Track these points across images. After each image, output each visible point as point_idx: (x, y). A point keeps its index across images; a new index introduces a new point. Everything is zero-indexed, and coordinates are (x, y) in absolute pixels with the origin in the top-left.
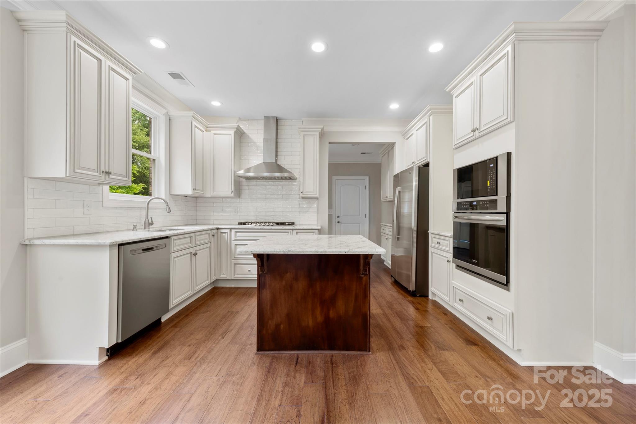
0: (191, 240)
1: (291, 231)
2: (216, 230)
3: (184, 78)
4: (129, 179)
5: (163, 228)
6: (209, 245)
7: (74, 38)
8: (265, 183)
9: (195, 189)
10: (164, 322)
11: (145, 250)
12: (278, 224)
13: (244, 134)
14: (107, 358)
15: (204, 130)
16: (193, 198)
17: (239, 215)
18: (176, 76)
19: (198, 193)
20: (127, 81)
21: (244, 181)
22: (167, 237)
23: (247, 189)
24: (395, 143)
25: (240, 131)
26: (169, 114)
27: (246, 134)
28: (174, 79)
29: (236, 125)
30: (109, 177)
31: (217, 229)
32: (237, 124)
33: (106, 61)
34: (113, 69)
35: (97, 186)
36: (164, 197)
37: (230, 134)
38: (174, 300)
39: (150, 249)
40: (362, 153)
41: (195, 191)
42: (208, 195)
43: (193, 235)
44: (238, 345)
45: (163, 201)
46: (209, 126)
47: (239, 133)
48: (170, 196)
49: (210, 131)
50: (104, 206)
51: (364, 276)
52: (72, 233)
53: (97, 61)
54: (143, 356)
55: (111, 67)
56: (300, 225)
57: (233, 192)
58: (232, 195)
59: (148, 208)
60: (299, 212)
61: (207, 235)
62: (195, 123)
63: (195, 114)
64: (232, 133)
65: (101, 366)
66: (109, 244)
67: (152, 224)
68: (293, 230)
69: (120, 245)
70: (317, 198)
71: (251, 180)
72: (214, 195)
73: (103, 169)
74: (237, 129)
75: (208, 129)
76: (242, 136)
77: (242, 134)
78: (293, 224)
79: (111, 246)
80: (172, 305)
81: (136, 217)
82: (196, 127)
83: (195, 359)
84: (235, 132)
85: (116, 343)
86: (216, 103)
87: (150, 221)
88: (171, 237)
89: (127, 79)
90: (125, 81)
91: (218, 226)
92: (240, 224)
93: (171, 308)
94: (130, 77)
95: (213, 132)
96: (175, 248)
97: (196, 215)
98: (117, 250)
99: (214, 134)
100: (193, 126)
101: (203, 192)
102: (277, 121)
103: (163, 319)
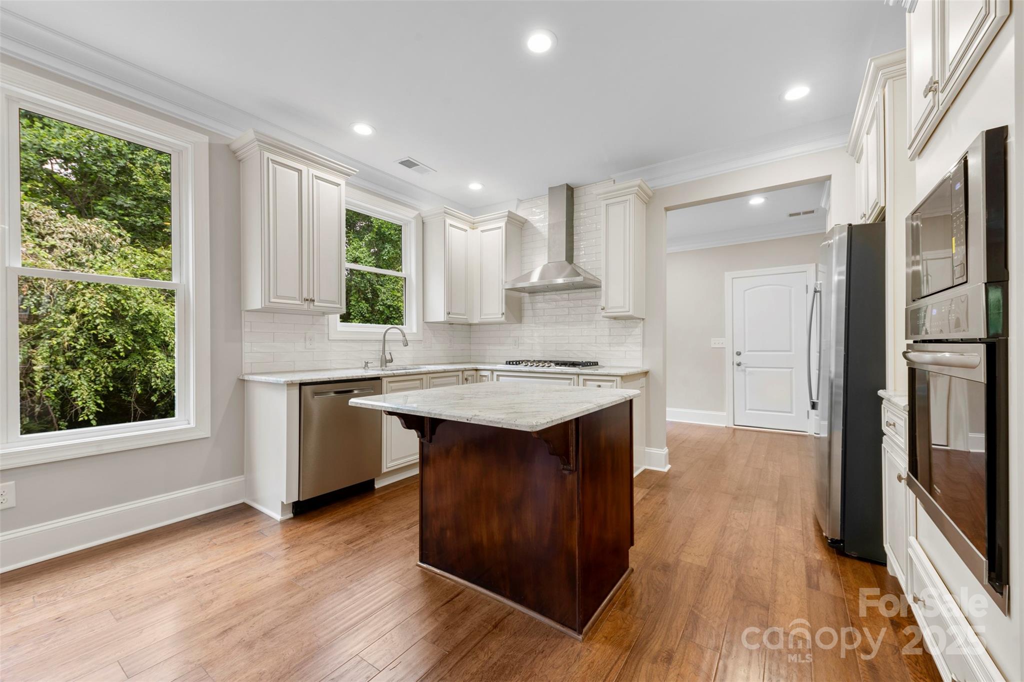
1: (576, 377)
2: (474, 372)
3: (419, 164)
4: (341, 305)
5: (408, 366)
7: (267, 155)
8: (556, 297)
9: (449, 313)
10: (378, 489)
11: (341, 392)
12: (558, 364)
13: (526, 222)
14: (291, 515)
15: (466, 228)
16: (463, 326)
17: (521, 350)
18: (408, 164)
19: (457, 318)
20: (339, 187)
21: (526, 296)
23: (531, 309)
24: (829, 178)
25: (519, 221)
26: (422, 216)
27: (529, 222)
28: (410, 168)
29: (506, 212)
30: (314, 305)
31: (477, 370)
32: (507, 210)
33: (309, 170)
34: (318, 178)
35: (321, 316)
37: (500, 228)
38: (390, 462)
40: (791, 215)
41: (450, 316)
42: (476, 321)
43: (424, 377)
44: (413, 544)
45: (399, 332)
46: (475, 220)
47: (518, 223)
48: (425, 324)
49: (477, 228)
50: (330, 339)
51: (570, 473)
52: (293, 370)
53: (297, 173)
54: (318, 525)
55: (315, 176)
56: (611, 367)
57: (503, 314)
58: (503, 319)
59: (384, 340)
60: (610, 344)
61: (455, 378)
62: (449, 221)
63: (446, 208)
64: (502, 224)
65: (284, 523)
66: (299, 382)
67: (391, 361)
68: (578, 375)
69: (302, 385)
70: (640, 318)
71: (537, 294)
72: (481, 320)
73: (305, 296)
74: (508, 217)
75: (473, 225)
76: (523, 226)
77: (523, 224)
78: (596, 364)
79: (290, 385)
80: (387, 468)
81: (373, 352)
82: (451, 225)
83: (353, 547)
84: (508, 222)
85: (297, 500)
86: (475, 186)
87: (388, 357)
88: (383, 379)
89: (338, 185)
90: (336, 187)
91: (477, 366)
92: (509, 363)
93: (384, 471)
94: (342, 182)
95: (480, 229)
97: (470, 350)
98: (298, 391)
99: (481, 231)
100: (447, 225)
101: (466, 317)
102: (570, 191)
103: (378, 485)
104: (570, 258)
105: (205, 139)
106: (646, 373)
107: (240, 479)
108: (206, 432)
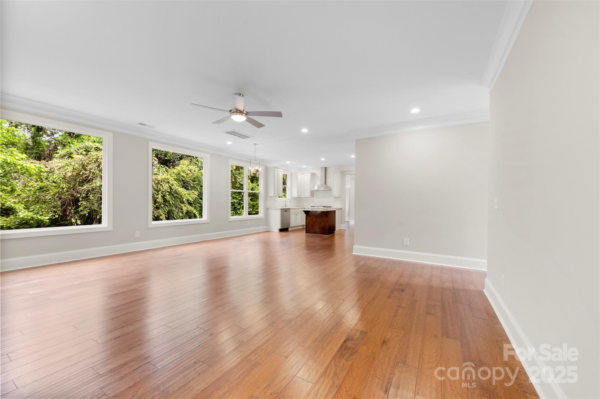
0: (296, 211)
6: (301, 213)
9: (298, 195)
11: (285, 211)
12: (323, 207)
14: (279, 231)
15: (301, 175)
17: (313, 204)
19: (299, 196)
21: (315, 192)
22: (290, 209)
25: (314, 174)
29: (311, 172)
36: (289, 198)
38: (291, 225)
39: (286, 211)
42: (302, 197)
43: (296, 209)
48: (291, 197)
56: (333, 207)
57: (310, 195)
58: (310, 197)
59: (286, 202)
62: (298, 174)
64: (310, 175)
67: (287, 206)
69: (281, 209)
70: (341, 198)
71: (317, 192)
72: (304, 197)
75: (302, 174)
78: (331, 207)
79: (280, 209)
81: (284, 203)
84: (311, 175)
85: (281, 228)
93: (291, 227)
95: (304, 175)
96: (292, 212)
102: (326, 168)
103: (289, 229)
104: (325, 183)
105: (264, 167)
106: (341, 209)
107: (267, 226)
108: (264, 217)
